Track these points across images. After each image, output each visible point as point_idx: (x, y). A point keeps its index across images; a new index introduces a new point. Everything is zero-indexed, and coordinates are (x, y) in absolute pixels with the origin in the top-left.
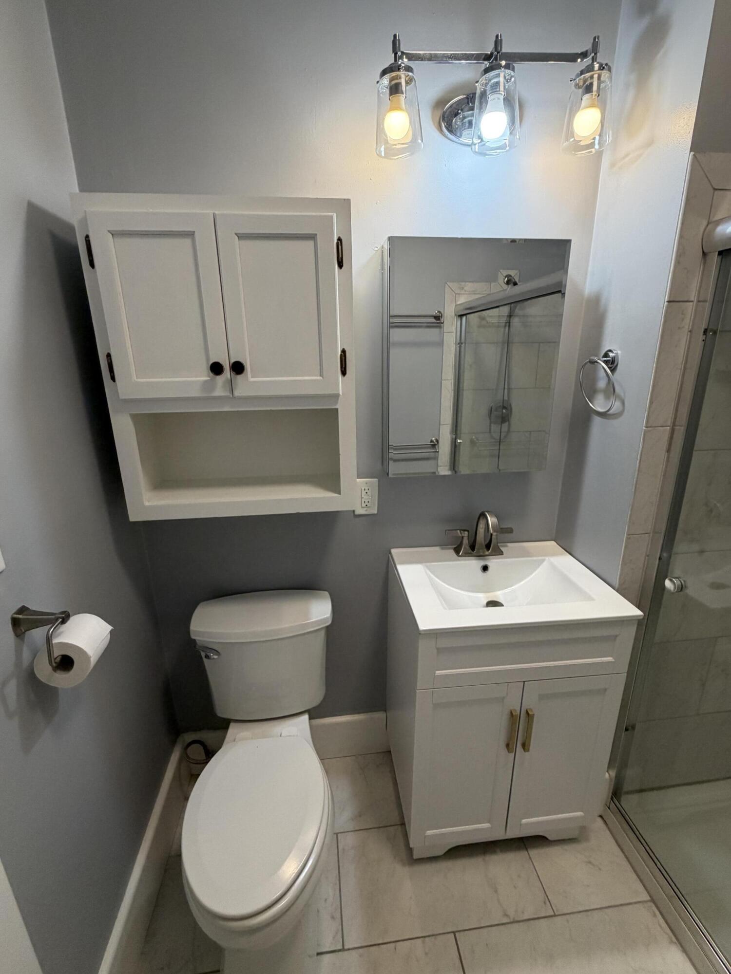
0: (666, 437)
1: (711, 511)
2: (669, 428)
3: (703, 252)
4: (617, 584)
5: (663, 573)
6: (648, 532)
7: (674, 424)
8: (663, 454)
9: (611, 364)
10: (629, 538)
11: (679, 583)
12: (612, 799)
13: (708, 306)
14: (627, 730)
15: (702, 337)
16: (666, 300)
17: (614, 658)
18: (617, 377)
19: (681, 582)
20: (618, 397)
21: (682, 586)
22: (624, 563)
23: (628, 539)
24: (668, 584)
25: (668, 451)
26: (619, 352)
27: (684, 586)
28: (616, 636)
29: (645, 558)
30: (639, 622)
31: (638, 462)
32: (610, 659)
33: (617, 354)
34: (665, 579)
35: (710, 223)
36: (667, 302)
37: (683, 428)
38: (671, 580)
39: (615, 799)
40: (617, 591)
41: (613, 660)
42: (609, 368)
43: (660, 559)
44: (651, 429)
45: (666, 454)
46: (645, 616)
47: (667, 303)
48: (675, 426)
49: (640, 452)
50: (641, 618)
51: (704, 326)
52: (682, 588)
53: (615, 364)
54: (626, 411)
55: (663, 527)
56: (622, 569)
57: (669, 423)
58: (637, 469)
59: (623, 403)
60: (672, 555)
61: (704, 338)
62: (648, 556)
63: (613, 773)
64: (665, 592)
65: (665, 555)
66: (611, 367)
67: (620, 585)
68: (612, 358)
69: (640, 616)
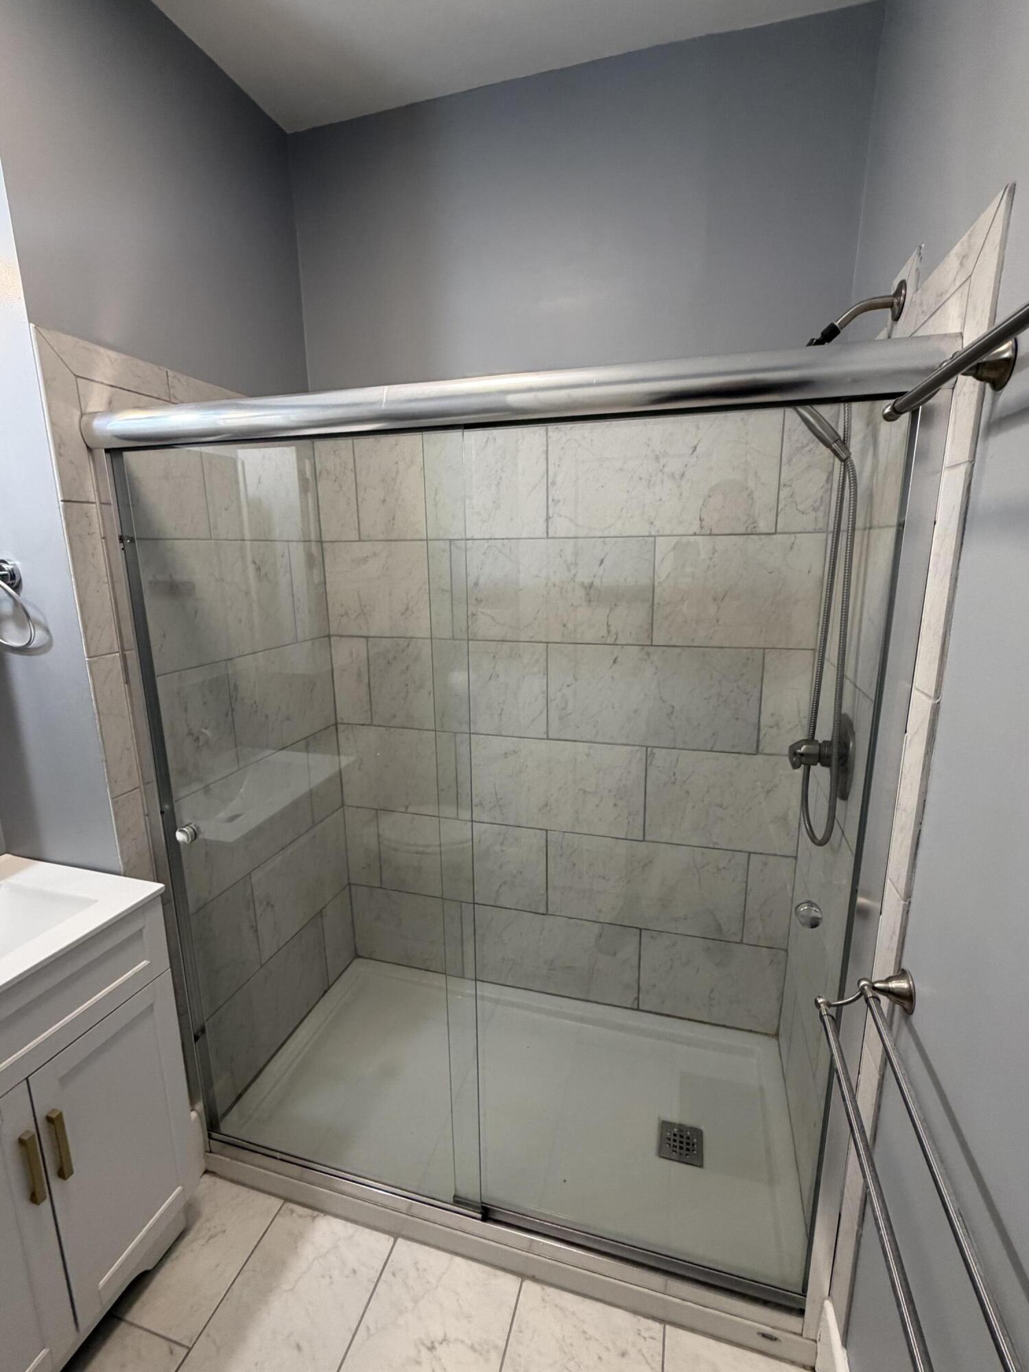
0: (119, 665)
1: (197, 739)
2: (118, 654)
3: (88, 447)
4: (122, 867)
5: (171, 825)
6: (137, 786)
7: (123, 649)
8: (122, 687)
9: (11, 580)
10: (117, 802)
11: (191, 830)
12: (210, 1137)
13: (113, 509)
14: (196, 1038)
15: (120, 546)
16: (60, 499)
17: (147, 960)
18: (25, 596)
19: (193, 828)
20: (36, 624)
21: (195, 833)
22: (121, 838)
23: (115, 803)
24: (180, 836)
25: (127, 682)
26: (18, 563)
27: (196, 831)
28: (141, 931)
29: (145, 819)
30: (162, 897)
31: (94, 702)
32: (144, 963)
33: (14, 565)
34: (176, 831)
35: (85, 414)
36: (62, 501)
37: (134, 651)
38: (181, 831)
39: (215, 1135)
40: (125, 876)
41: (149, 962)
42: (8, 585)
43: (162, 813)
44: (96, 659)
45: (126, 685)
46: (166, 887)
47: (62, 503)
48: (125, 650)
49: (92, 690)
50: (163, 891)
51: (117, 532)
52: (195, 835)
53: (17, 580)
54: (54, 638)
55: (151, 774)
56: (121, 845)
57: (116, 647)
58: (96, 712)
59: (47, 631)
60: (174, 803)
61: (122, 547)
62: (147, 815)
63: (200, 1106)
64: (182, 848)
65: (167, 807)
66: (13, 584)
67: (126, 864)
68: (9, 571)
69: (161, 889)
